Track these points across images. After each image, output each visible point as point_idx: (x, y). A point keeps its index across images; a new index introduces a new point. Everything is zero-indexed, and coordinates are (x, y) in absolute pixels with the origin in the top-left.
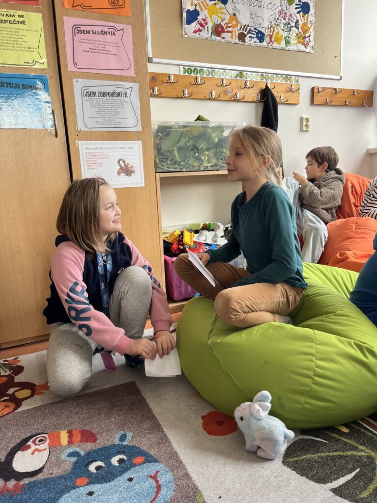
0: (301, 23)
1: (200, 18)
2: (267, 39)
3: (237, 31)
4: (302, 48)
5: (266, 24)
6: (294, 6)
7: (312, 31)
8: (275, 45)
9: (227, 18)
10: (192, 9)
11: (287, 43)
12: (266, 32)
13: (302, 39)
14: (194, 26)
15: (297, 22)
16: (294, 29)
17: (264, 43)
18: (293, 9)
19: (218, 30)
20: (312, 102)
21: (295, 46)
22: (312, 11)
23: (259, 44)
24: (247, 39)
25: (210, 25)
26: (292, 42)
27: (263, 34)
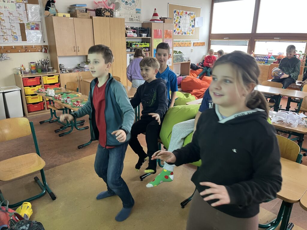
5: (186, 31)
7: (194, 31)
9: (180, 31)
10: (175, 30)
16: (191, 31)
17: (186, 35)
18: (191, 27)
20: (194, 46)
22: (194, 27)
24: (183, 34)
25: (177, 32)
26: (191, 34)
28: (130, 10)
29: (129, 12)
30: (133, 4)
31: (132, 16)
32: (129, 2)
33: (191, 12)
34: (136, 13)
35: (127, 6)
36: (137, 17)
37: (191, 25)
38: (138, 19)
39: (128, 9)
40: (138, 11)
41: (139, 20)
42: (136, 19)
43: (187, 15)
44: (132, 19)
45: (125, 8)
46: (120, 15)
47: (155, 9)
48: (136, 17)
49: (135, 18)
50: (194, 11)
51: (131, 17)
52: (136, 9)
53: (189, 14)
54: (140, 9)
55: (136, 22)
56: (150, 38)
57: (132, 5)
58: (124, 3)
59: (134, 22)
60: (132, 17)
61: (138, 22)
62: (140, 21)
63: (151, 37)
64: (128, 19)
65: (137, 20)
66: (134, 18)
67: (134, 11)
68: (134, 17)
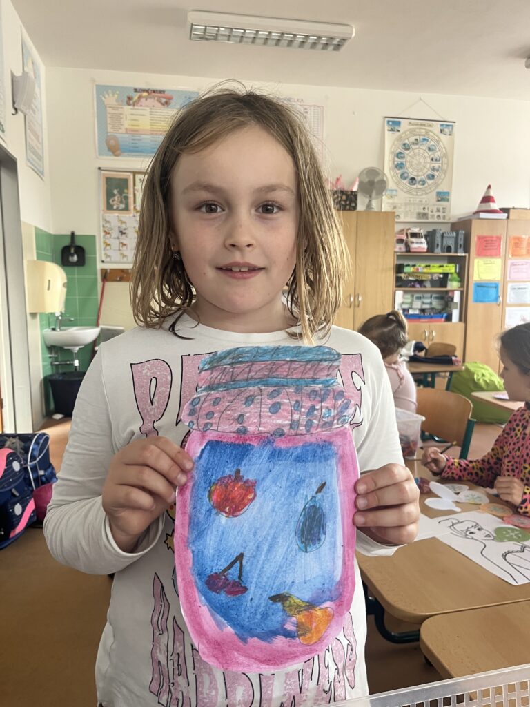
28: (422, 195)
29: (418, 200)
30: (430, 182)
31: (426, 207)
32: (418, 179)
34: (438, 201)
35: (415, 186)
36: (438, 211)
38: (441, 214)
39: (415, 193)
40: (443, 197)
41: (444, 217)
42: (436, 214)
44: (425, 215)
45: (407, 192)
46: (395, 207)
47: (489, 187)
48: (435, 210)
49: (432, 212)
51: (422, 211)
52: (438, 193)
54: (448, 193)
55: (436, 220)
56: (465, 257)
57: (426, 185)
58: (405, 181)
59: (430, 220)
60: (426, 211)
61: (442, 220)
62: (447, 218)
63: (467, 255)
64: (415, 216)
65: (439, 217)
66: (430, 213)
67: (433, 197)
68: (430, 209)
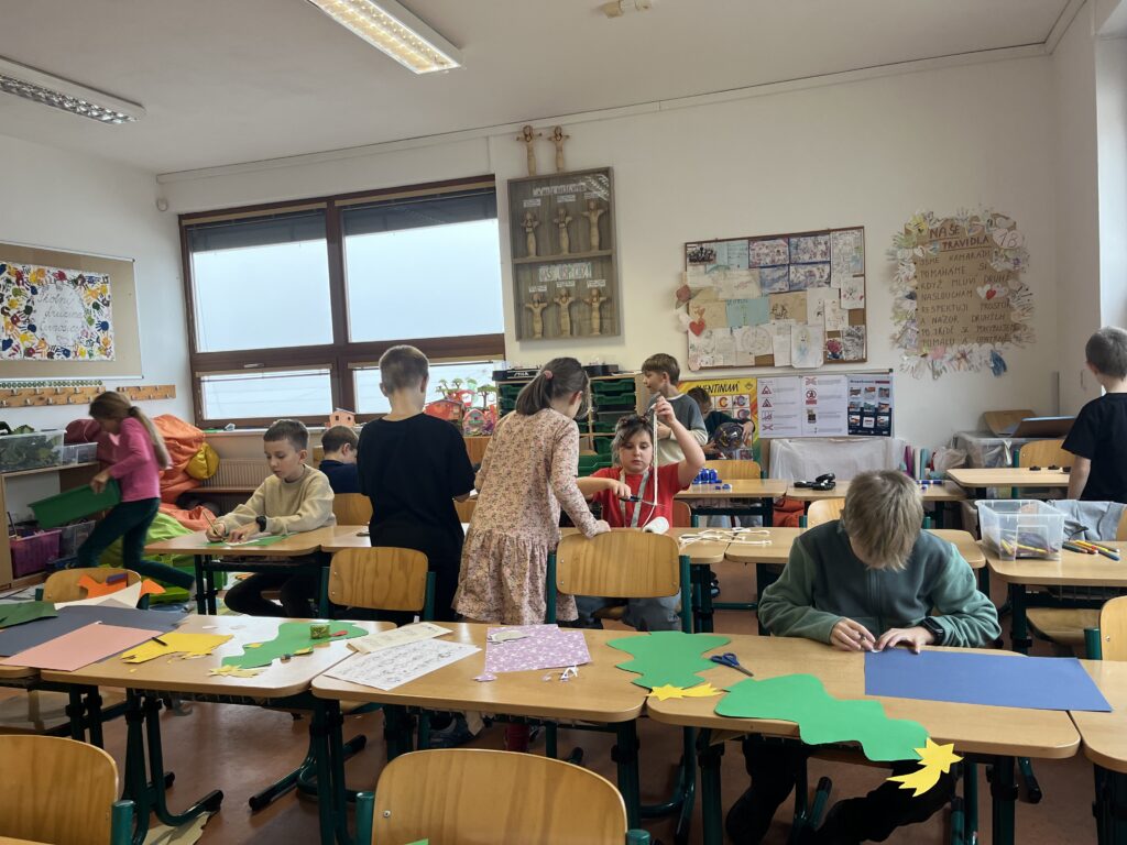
0: (101, 339)
1: (13, 345)
2: (72, 354)
3: (45, 351)
4: (105, 358)
5: (71, 343)
6: (94, 326)
7: (112, 344)
8: (80, 358)
9: (37, 342)
10: (6, 338)
11: (91, 355)
12: (71, 350)
13: (105, 351)
14: (9, 351)
15: (98, 338)
16: (96, 345)
17: (70, 358)
18: (93, 328)
19: (29, 352)
21: (97, 356)
22: (111, 327)
23: (66, 359)
24: (55, 356)
25: (22, 349)
26: (94, 353)
27: (69, 351)
33: (85, 275)
37: (91, 322)
43: (65, 282)
50: (100, 273)
53: (75, 282)
